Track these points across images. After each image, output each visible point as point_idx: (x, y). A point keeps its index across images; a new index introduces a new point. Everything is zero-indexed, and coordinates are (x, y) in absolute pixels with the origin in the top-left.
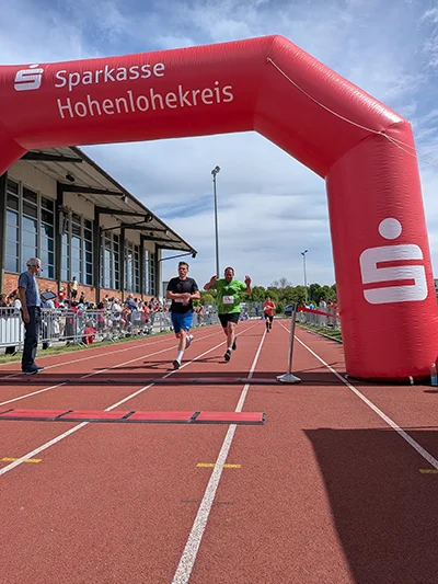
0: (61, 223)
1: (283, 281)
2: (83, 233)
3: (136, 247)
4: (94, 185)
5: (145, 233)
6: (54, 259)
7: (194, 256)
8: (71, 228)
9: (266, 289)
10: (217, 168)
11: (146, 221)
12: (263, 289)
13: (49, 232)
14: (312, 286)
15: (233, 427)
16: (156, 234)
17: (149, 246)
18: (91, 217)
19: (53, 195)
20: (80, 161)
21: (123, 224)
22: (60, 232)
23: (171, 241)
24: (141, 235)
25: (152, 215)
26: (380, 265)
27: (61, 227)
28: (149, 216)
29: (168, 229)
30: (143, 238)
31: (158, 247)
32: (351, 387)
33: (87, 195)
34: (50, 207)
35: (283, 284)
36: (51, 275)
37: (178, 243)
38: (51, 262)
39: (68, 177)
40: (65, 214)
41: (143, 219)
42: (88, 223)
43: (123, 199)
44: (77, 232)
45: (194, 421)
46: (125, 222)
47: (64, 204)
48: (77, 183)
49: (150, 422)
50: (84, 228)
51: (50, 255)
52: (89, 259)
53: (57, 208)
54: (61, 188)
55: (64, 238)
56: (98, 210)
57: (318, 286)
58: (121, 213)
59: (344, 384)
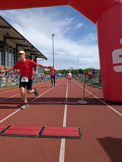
0: (5, 48)
1: (72, 68)
2: (12, 52)
3: (29, 57)
4: (16, 37)
5: (32, 52)
6: (3, 59)
7: (47, 60)
8: (8, 50)
9: (67, 70)
10: (54, 34)
11: (32, 49)
12: (66, 70)
13: (2, 52)
14: (80, 69)
15: (63, 141)
16: (35, 53)
17: (33, 57)
18: (15, 47)
19: (3, 40)
20: (10, 28)
21: (25, 50)
22: (5, 51)
23: (40, 55)
24: (31, 53)
25: (34, 47)
26: (120, 56)
27: (5, 50)
28: (33, 47)
29: (39, 51)
30: (31, 54)
31: (36, 57)
32: (109, 106)
33: (14, 40)
34: (2, 44)
35: (72, 69)
36: (2, 65)
37: (42, 56)
38: (2, 60)
39: (7, 34)
40: (7, 46)
41: (31, 48)
42: (14, 49)
43: (25, 41)
44: (11, 51)
45: (41, 135)
46: (26, 49)
47: (6, 43)
48: (10, 36)
49: (16, 136)
50: (13, 50)
51: (2, 58)
52: (14, 60)
53: (4, 44)
54: (5, 38)
55: (6, 53)
56: (17, 45)
57: (81, 69)
58: (24, 46)
59: (105, 105)
